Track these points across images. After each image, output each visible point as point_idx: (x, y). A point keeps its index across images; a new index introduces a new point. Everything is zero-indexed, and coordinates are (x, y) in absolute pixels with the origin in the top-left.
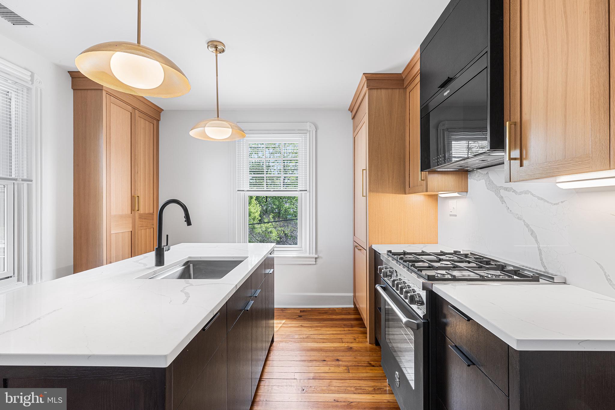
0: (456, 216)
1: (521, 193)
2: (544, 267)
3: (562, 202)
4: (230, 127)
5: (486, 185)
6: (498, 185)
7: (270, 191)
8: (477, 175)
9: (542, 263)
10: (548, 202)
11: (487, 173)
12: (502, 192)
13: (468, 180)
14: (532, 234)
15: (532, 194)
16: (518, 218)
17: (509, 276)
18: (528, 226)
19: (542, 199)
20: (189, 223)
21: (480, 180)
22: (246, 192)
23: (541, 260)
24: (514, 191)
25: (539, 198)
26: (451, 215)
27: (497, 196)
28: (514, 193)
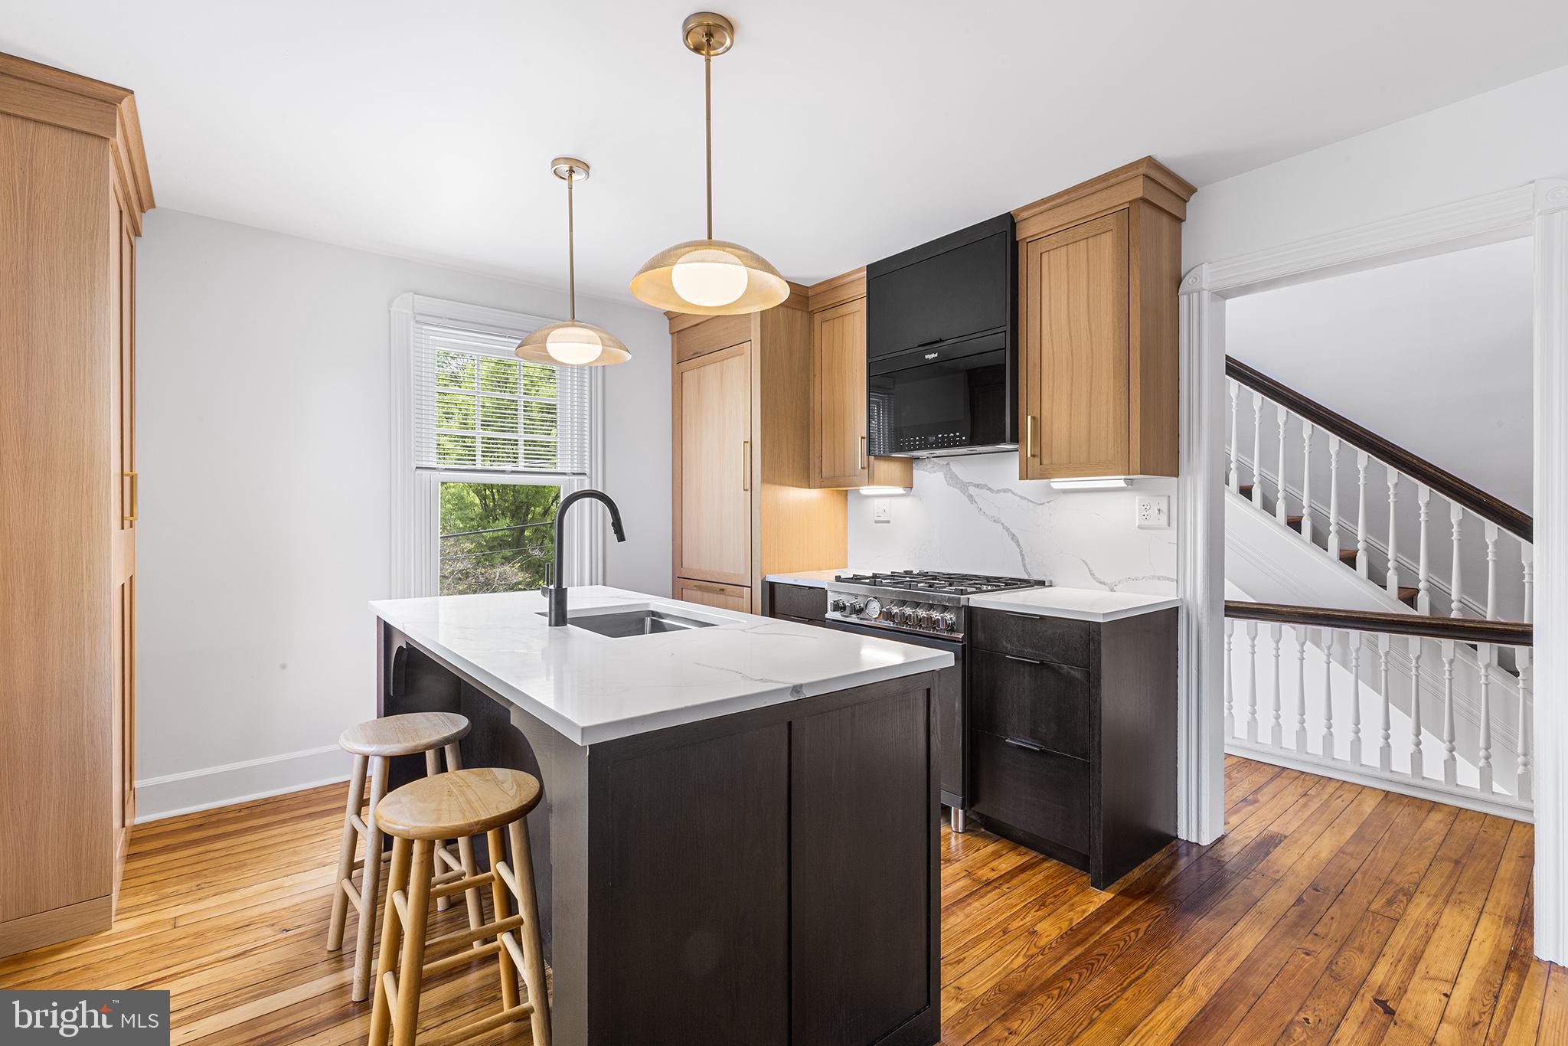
0: (888, 522)
1: (998, 491)
2: (1028, 573)
3: (1048, 502)
4: (600, 342)
5: (946, 480)
6: (965, 480)
7: (503, 472)
8: (929, 466)
9: (1026, 570)
10: (1032, 502)
11: (948, 464)
12: (972, 490)
13: (914, 471)
14: (1012, 539)
15: (1014, 493)
16: (995, 521)
17: (996, 586)
18: (1007, 530)
19: (1025, 499)
20: (621, 538)
21: (935, 472)
22: (441, 473)
23: (1024, 566)
24: (989, 489)
25: (1021, 497)
26: (876, 522)
27: (964, 494)
28: (988, 492)
